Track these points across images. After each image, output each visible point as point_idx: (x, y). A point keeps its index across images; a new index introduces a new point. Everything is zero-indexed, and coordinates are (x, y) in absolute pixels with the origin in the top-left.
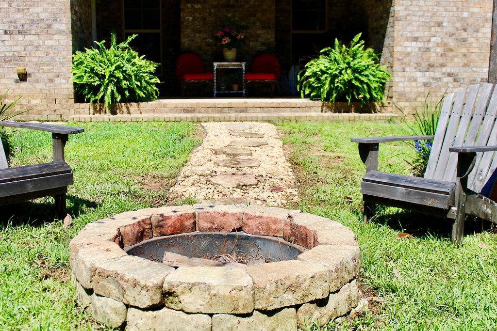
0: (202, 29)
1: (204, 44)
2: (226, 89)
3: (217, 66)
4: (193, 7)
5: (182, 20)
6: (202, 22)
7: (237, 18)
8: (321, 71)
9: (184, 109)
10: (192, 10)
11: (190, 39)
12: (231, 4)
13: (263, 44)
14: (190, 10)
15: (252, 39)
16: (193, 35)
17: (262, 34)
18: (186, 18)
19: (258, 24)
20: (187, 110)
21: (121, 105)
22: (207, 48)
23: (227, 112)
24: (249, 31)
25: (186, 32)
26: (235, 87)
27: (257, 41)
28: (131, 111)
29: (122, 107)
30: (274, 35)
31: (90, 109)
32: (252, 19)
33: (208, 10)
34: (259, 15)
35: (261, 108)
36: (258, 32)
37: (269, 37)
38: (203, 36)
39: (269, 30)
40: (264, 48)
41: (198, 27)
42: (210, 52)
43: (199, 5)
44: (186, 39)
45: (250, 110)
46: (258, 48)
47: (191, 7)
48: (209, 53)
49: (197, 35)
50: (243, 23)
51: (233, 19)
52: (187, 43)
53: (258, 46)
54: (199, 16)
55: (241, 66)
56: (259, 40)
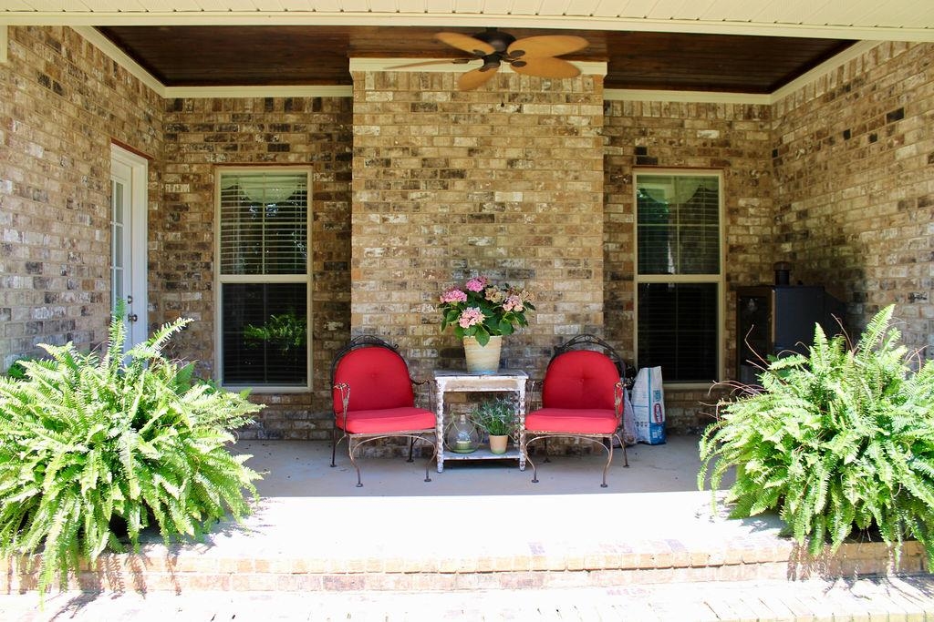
0: (407, 278)
1: (412, 319)
2: (472, 448)
3: (446, 387)
4: (385, 220)
5: (355, 255)
6: (407, 261)
7: (501, 250)
8: (787, 439)
9: (327, 579)
10: (381, 229)
11: (374, 305)
12: (484, 211)
13: (574, 318)
14: (377, 229)
15: (542, 306)
16: (383, 295)
17: (568, 290)
18: (368, 249)
19: (558, 264)
20: (337, 580)
21: (115, 562)
22: (420, 330)
23: (475, 586)
24: (532, 283)
25: (366, 288)
26: (498, 443)
27: (555, 309)
28: (148, 583)
29: (118, 568)
30: (599, 295)
31: (10, 573)
32: (543, 252)
33: (425, 230)
34: (560, 241)
35: (589, 571)
36: (559, 286)
37: (588, 297)
38: (411, 296)
39: (587, 281)
40: (575, 329)
41: (398, 273)
42: (430, 340)
43: (400, 216)
44: (366, 306)
45: (552, 579)
46: (557, 330)
47: (378, 221)
48: (427, 343)
49: (395, 295)
50: (519, 263)
51: (490, 253)
52: (368, 316)
53: (559, 325)
54: (401, 244)
55: (515, 384)
56: (560, 309)
